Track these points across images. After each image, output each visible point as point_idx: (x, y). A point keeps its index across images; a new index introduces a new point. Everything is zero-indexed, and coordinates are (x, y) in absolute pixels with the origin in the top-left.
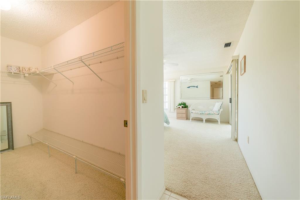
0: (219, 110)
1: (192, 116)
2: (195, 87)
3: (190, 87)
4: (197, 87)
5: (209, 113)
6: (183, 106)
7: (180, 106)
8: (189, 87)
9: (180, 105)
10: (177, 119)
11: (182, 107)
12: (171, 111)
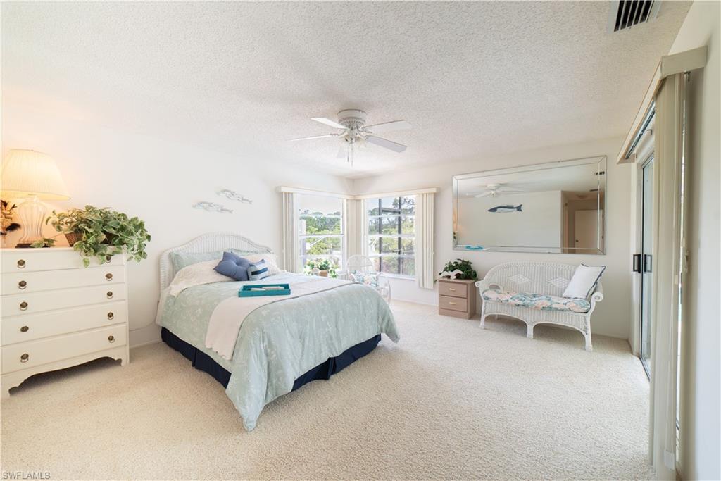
0: (588, 297)
1: (487, 309)
2: (512, 208)
3: (498, 210)
4: (519, 208)
5: (549, 304)
6: (461, 273)
7: (449, 273)
8: (494, 210)
9: (451, 268)
10: (441, 313)
11: (458, 276)
12: (425, 287)
